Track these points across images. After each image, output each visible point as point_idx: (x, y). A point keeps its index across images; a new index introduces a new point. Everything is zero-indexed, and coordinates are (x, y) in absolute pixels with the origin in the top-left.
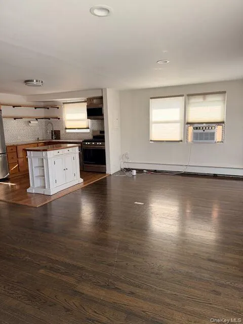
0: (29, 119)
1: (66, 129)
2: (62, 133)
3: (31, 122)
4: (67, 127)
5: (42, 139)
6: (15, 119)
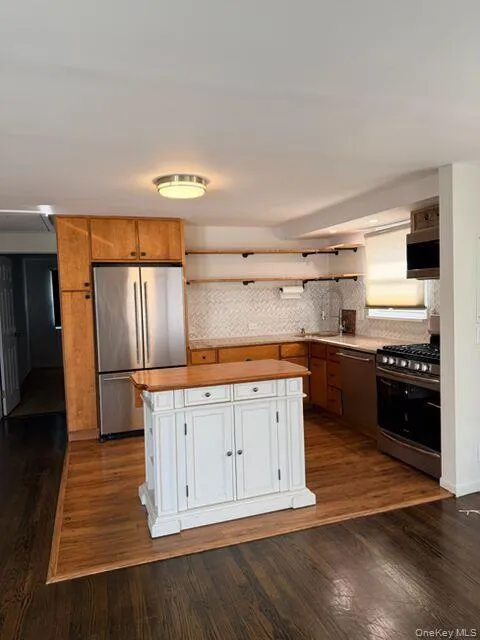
0: (279, 284)
1: (368, 307)
2: (359, 317)
3: (286, 290)
4: (371, 303)
5: (317, 330)
6: (246, 283)
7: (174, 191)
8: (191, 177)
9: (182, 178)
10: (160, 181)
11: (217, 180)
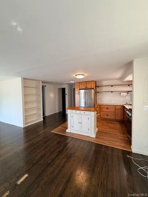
6: (112, 92)
7: (78, 77)
8: (80, 75)
9: (79, 75)
10: (76, 75)
11: (86, 75)
